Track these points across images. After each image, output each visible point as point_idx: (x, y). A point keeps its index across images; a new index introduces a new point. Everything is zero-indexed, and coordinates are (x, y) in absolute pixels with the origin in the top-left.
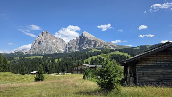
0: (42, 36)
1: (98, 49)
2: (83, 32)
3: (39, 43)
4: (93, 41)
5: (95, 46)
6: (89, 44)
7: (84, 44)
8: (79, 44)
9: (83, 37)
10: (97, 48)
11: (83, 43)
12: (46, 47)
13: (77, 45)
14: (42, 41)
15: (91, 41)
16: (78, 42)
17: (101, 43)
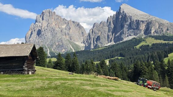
0: (43, 19)
1: (156, 38)
2: (121, 7)
3: (39, 33)
4: (143, 21)
5: (147, 31)
6: (134, 29)
7: (125, 29)
8: (115, 31)
9: (121, 17)
10: (153, 37)
11: (122, 27)
12: (52, 40)
13: (111, 33)
14: (43, 30)
15: (138, 22)
16: (112, 26)
17: (160, 25)
